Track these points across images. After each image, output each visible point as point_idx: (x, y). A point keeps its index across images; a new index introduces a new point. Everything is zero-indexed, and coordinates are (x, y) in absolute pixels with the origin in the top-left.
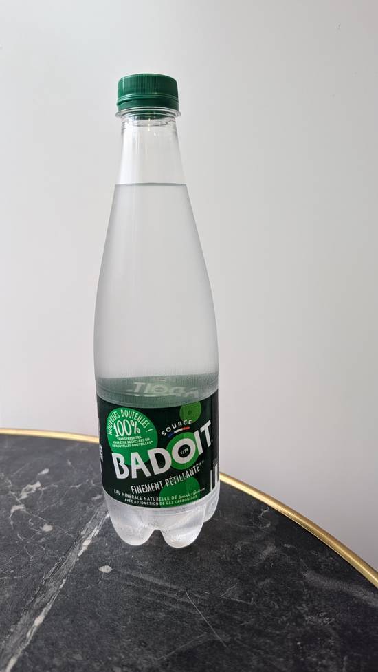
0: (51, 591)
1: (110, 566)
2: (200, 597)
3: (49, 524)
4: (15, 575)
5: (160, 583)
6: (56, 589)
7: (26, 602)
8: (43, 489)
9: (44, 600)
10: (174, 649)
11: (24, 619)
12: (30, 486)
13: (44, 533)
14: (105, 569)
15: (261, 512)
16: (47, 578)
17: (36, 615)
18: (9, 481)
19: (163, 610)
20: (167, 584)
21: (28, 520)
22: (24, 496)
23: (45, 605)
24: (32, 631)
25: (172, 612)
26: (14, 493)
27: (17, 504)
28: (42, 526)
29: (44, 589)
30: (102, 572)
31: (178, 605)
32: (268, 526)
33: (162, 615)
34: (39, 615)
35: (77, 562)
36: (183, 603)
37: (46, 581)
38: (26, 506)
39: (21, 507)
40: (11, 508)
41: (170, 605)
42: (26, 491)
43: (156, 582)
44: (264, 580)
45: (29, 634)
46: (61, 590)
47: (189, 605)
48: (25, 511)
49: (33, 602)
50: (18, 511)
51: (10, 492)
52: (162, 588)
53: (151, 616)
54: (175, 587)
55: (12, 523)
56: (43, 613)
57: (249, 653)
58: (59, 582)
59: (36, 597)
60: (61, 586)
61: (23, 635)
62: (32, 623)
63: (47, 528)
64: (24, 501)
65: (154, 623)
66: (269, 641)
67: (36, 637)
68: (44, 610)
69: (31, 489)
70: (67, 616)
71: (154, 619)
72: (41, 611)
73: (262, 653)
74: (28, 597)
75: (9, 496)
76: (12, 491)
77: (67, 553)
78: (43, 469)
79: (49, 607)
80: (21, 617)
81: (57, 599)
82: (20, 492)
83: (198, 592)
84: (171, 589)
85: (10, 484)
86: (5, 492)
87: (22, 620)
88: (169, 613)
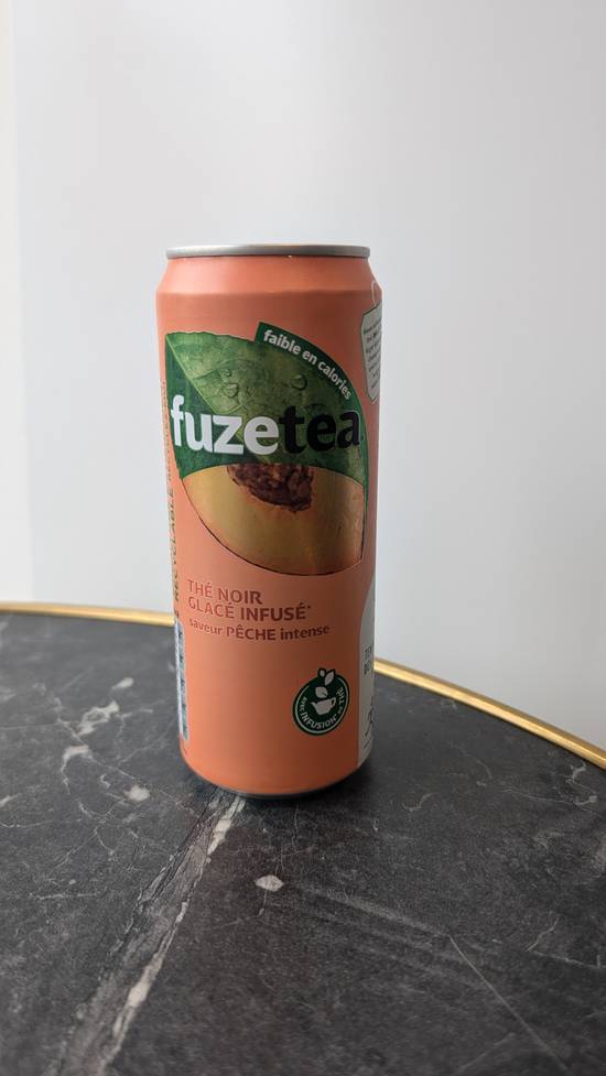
0: (159, 928)
1: (278, 876)
2: (482, 949)
3: (141, 786)
4: (80, 890)
5: (391, 916)
6: (169, 924)
7: (106, 951)
8: (125, 715)
9: (145, 948)
11: (105, 990)
12: (99, 710)
13: (132, 803)
14: (269, 883)
15: (571, 772)
16: (148, 898)
17: (131, 980)
18: (57, 700)
19: (406, 977)
20: (405, 920)
21: (97, 776)
22: (87, 728)
23: (147, 959)
24: (124, 1018)
25: (428, 983)
26: (66, 723)
27: (75, 744)
28: (128, 789)
29: (143, 923)
30: (262, 891)
31: (438, 966)
32: (593, 799)
33: (406, 988)
34: (137, 981)
35: (208, 867)
36: (449, 963)
37: (146, 904)
38: (93, 748)
39: (83, 750)
40: (61, 752)
41: (421, 966)
42: (89, 719)
43: (382, 915)
45: (117, 1026)
46: (181, 926)
47: (461, 969)
48: (90, 757)
49: (122, 950)
50: (76, 759)
51: (59, 720)
52: (396, 928)
53: (383, 991)
54: (424, 927)
55: (66, 781)
56: (145, 977)
58: (173, 909)
59: (126, 939)
60: (180, 918)
61: (104, 1029)
62: (123, 1001)
63: (138, 794)
64: (88, 739)
65: (393, 1008)
67: (133, 1032)
68: (148, 969)
69: (100, 716)
70: (198, 986)
71: (390, 999)
72: (142, 972)
74: (111, 942)
75: (58, 727)
76: (63, 718)
77: (183, 847)
78: (121, 679)
79: (157, 964)
80: (98, 985)
81: (172, 947)
82: (80, 719)
83: (477, 939)
84: (417, 930)
85: (58, 706)
86: (49, 720)
87: (100, 993)
88: (422, 986)
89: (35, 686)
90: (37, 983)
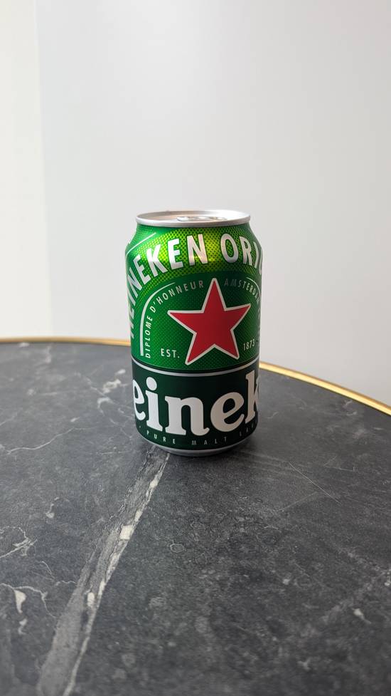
0: (158, 462)
2: (303, 466)
4: (119, 451)
6: (162, 461)
7: (137, 470)
8: (124, 385)
9: (153, 469)
10: (289, 503)
11: (139, 483)
12: (110, 383)
15: (345, 403)
16: (151, 452)
17: (150, 478)
18: (89, 380)
19: (270, 475)
20: (268, 457)
21: (117, 409)
22: (107, 391)
23: (156, 472)
24: (150, 491)
25: (280, 477)
26: (96, 389)
27: (102, 397)
29: (151, 461)
31: (284, 472)
32: (355, 413)
33: (271, 479)
34: (152, 480)
36: (288, 471)
37: (150, 455)
38: (112, 398)
39: (107, 399)
40: (96, 400)
41: (276, 472)
42: (107, 387)
44: (361, 454)
45: (147, 494)
46: (168, 461)
47: (294, 472)
48: (111, 402)
49: (144, 470)
50: (104, 404)
51: (92, 388)
53: (261, 480)
54: (277, 459)
55: (102, 411)
57: (361, 506)
58: (163, 456)
59: (145, 466)
60: (167, 458)
61: (141, 495)
62: (148, 486)
64: (107, 395)
65: (265, 485)
66: (376, 498)
67: (155, 496)
68: (156, 476)
69: (112, 386)
70: (180, 480)
71: (264, 482)
72: (154, 477)
73: (373, 506)
74: (138, 467)
75: (92, 390)
76: (94, 387)
78: (119, 369)
79: (160, 474)
80: (136, 481)
81: (166, 468)
82: (102, 387)
83: (301, 463)
84: (274, 460)
85: (90, 382)
86: (87, 387)
87: (137, 484)
88: (277, 478)
89: (75, 374)
90: (108, 482)
